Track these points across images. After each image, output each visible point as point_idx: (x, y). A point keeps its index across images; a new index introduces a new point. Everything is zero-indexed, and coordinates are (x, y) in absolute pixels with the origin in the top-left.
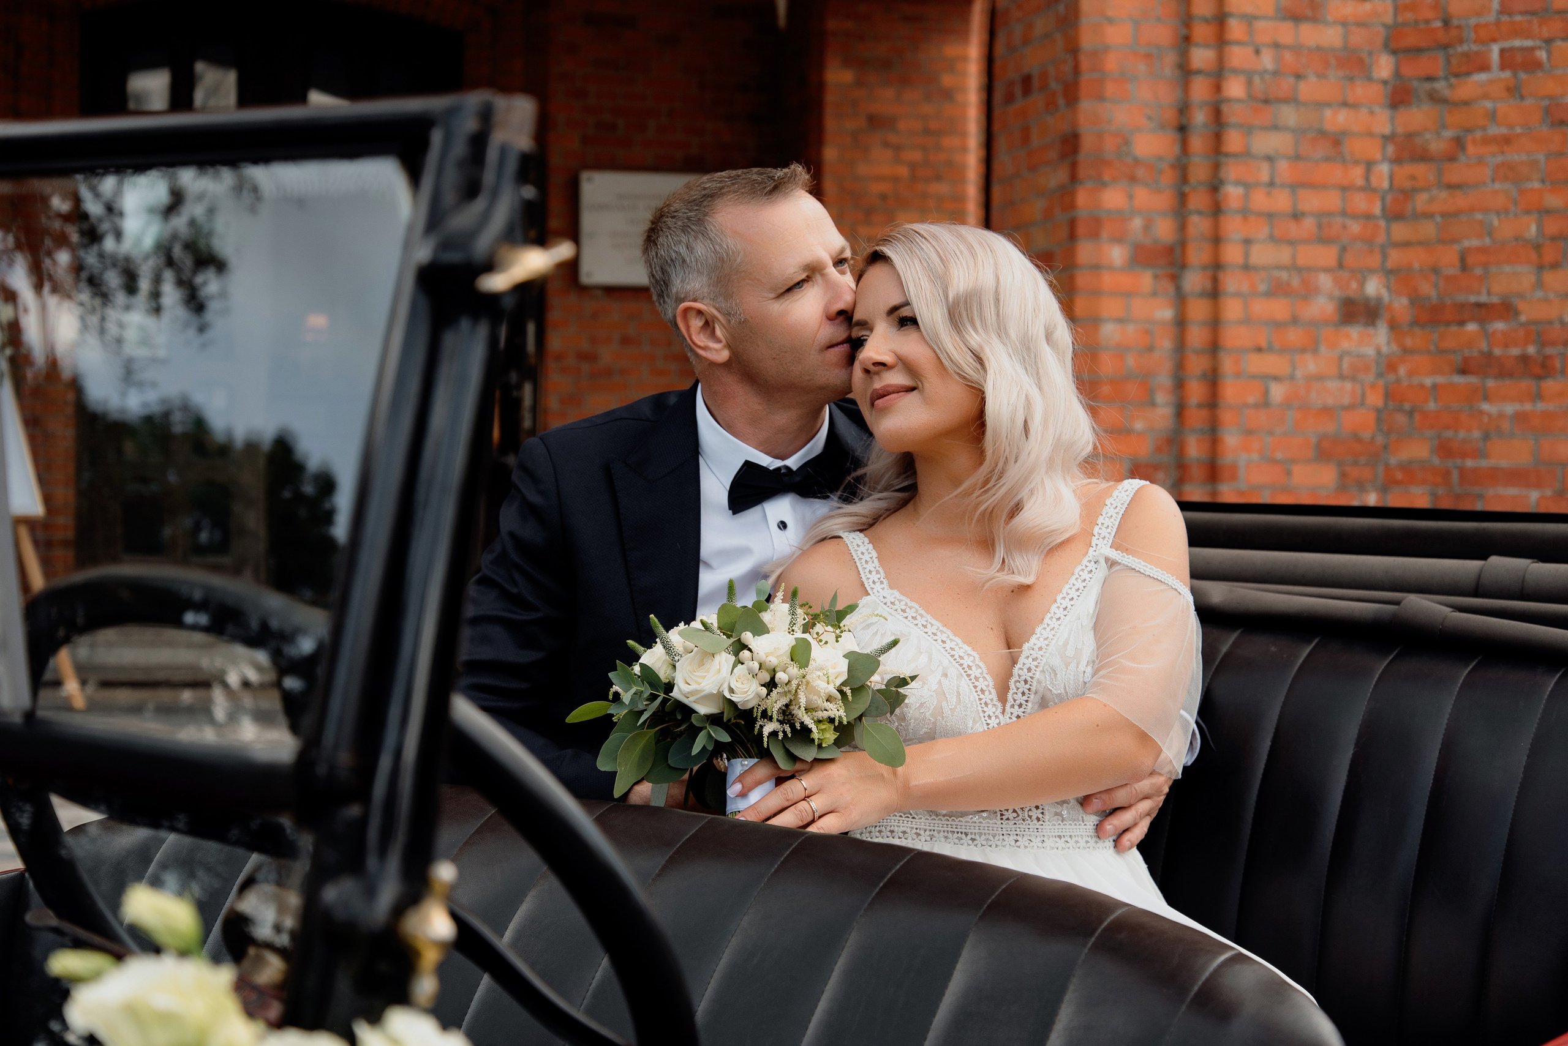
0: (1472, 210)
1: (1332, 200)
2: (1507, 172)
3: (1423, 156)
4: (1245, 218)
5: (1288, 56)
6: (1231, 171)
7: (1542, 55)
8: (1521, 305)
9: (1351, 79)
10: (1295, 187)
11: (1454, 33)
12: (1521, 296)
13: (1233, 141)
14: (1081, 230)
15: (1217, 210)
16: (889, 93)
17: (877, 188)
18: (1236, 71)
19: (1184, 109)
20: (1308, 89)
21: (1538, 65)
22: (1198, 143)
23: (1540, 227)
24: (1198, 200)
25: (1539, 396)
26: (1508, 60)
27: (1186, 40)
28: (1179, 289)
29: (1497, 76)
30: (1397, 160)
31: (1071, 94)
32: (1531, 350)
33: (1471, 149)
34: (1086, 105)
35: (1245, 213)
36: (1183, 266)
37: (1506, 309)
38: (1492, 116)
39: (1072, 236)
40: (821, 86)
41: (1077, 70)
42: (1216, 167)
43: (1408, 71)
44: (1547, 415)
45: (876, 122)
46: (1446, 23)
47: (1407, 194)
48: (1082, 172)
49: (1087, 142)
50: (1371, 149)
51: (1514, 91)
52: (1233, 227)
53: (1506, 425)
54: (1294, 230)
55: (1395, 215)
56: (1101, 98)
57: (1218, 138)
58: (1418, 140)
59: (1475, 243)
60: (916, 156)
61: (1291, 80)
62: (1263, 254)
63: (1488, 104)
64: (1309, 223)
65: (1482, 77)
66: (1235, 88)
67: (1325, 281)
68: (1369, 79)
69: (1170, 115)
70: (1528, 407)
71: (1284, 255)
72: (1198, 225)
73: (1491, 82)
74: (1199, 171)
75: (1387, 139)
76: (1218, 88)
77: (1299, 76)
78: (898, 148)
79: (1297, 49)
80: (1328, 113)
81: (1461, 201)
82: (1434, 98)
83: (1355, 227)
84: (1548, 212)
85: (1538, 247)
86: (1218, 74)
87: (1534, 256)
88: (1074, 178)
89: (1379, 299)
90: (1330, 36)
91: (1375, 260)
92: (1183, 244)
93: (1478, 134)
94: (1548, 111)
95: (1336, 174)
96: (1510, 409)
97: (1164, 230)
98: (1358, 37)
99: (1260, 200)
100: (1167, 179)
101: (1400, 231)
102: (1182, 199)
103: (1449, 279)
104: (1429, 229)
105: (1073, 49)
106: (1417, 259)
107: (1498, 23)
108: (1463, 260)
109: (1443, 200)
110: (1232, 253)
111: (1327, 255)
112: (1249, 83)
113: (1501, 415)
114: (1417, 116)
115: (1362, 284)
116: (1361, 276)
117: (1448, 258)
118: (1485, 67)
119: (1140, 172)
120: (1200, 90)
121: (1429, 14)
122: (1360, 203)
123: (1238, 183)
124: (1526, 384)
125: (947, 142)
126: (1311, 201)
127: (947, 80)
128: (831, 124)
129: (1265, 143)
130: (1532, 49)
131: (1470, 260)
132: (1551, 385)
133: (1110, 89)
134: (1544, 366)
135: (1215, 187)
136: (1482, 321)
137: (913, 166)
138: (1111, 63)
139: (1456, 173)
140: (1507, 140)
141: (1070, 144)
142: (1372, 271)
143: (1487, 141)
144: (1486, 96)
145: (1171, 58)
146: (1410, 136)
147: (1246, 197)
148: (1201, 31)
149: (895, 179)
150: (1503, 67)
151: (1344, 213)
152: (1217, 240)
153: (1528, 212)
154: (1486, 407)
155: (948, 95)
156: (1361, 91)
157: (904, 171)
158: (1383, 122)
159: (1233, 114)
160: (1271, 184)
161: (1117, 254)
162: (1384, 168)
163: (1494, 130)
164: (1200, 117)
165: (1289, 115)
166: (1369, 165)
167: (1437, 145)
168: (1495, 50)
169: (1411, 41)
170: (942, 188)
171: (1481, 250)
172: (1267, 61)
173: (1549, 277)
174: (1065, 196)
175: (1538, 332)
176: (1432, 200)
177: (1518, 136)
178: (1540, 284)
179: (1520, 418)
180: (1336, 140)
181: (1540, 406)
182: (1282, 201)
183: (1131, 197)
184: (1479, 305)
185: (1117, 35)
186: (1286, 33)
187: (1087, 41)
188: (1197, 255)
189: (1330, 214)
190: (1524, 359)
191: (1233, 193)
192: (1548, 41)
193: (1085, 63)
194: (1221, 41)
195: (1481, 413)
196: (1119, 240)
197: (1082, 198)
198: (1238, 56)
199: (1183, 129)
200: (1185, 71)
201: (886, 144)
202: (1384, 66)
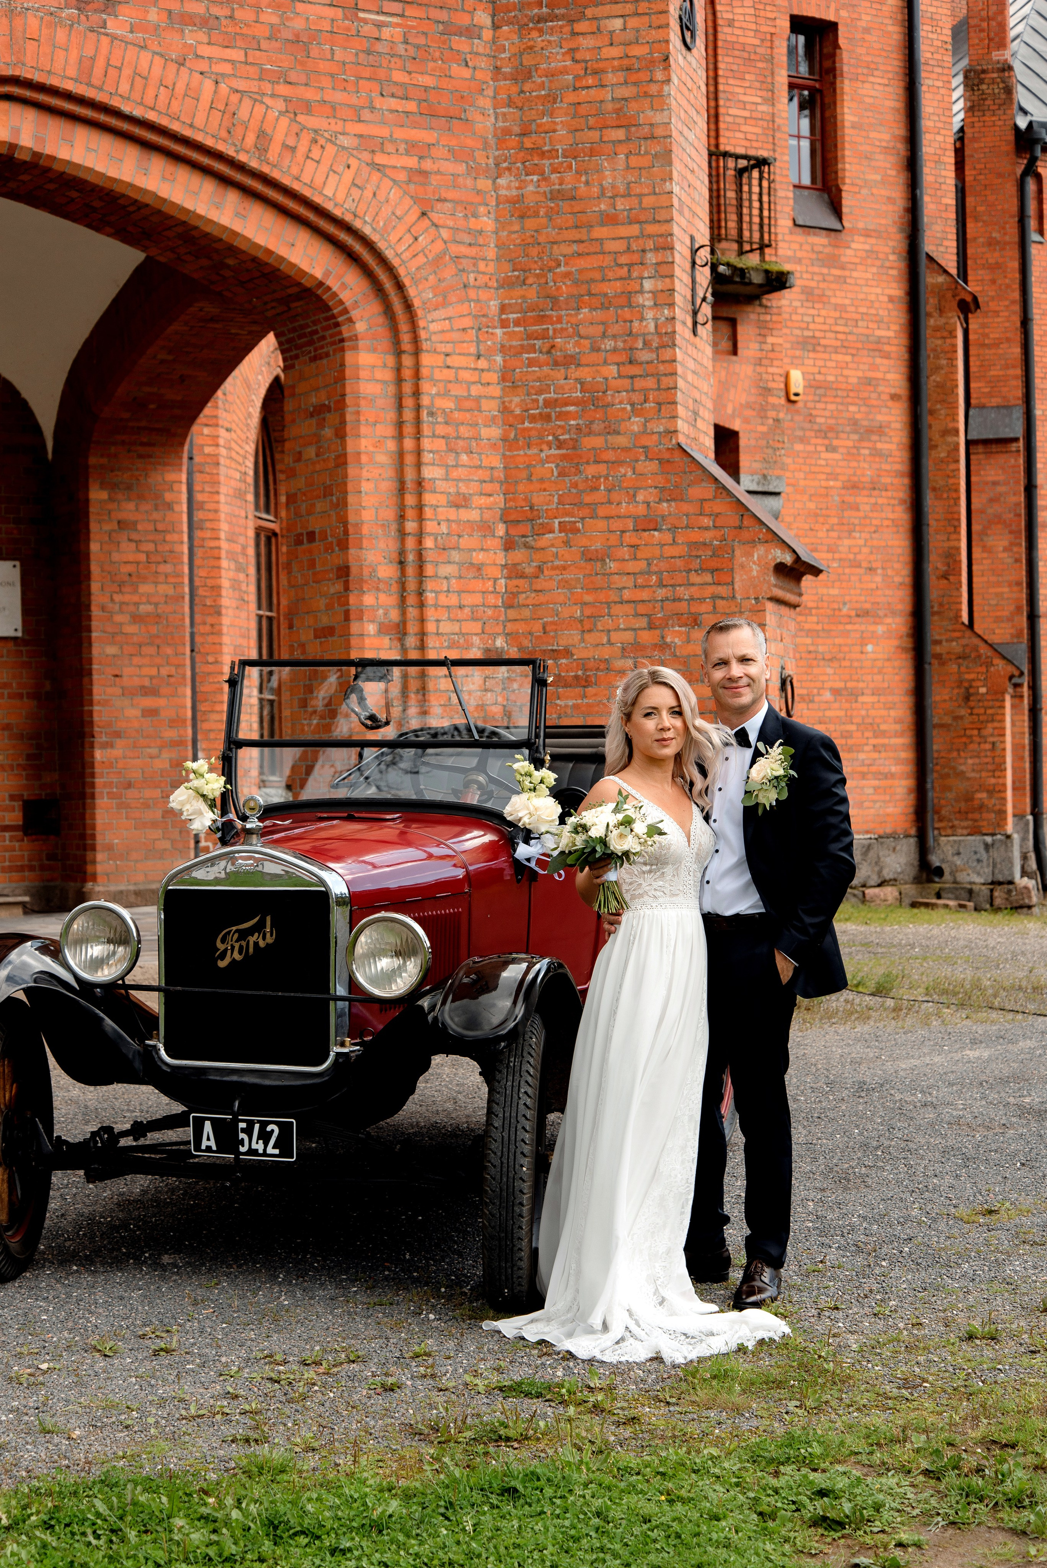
0: (548, 603)
1: (477, 599)
2: (565, 584)
3: (522, 576)
4: (436, 609)
5: (454, 526)
6: (429, 585)
7: (580, 525)
8: (574, 651)
9: (485, 536)
10: (460, 592)
11: (535, 513)
12: (574, 646)
13: (429, 570)
14: (352, 616)
15: (421, 605)
16: (131, 506)
17: (126, 569)
18: (430, 534)
19: (402, 553)
20: (464, 542)
21: (578, 530)
22: (410, 571)
23: (582, 612)
24: (411, 600)
25: (585, 696)
26: (563, 527)
27: (402, 518)
28: (402, 645)
29: (557, 535)
30: (509, 577)
31: (344, 544)
32: (580, 673)
33: (546, 572)
34: (352, 551)
35: (436, 606)
36: (405, 634)
37: (567, 653)
38: (556, 556)
39: (347, 618)
40: (87, 501)
41: (346, 532)
42: (421, 583)
43: (512, 532)
44: (589, 705)
45: (122, 524)
46: (531, 508)
47: (515, 595)
48: (351, 586)
49: (354, 571)
50: (496, 572)
51: (567, 543)
52: (431, 614)
53: (569, 711)
54: (460, 614)
55: (509, 606)
56: (361, 548)
57: (421, 568)
58: (519, 567)
59: (550, 619)
60: (150, 547)
61: (456, 538)
62: (446, 627)
63: (554, 550)
64: (467, 610)
65: (551, 535)
66: (429, 543)
67: (476, 640)
68: (494, 536)
69: (395, 556)
70: (580, 701)
71: (456, 628)
72: (412, 612)
73: (555, 538)
74: (412, 585)
75: (505, 566)
76: (420, 542)
77: (459, 536)
78: (138, 542)
79: (458, 522)
80: (474, 554)
81: (542, 598)
82: (526, 546)
83: (490, 612)
84: (585, 604)
85: (581, 621)
86: (420, 536)
87: (579, 626)
88: (347, 589)
89: (503, 648)
90: (474, 515)
91: (500, 629)
92: (404, 622)
93: (550, 564)
94: (583, 553)
95: (479, 585)
96: (570, 703)
97: (394, 615)
98: (487, 515)
99: (443, 600)
100: (395, 588)
101: (512, 614)
102: (403, 599)
103: (537, 637)
104: (526, 613)
105: (345, 524)
106: (521, 628)
107: (557, 508)
108: (544, 628)
109: (533, 598)
110: (431, 627)
111: (476, 627)
112: (436, 539)
113: (566, 706)
114: (519, 555)
115: (494, 641)
116: (494, 637)
117: (537, 627)
118: (552, 531)
119: (381, 586)
120: (410, 543)
121: (523, 504)
122: (491, 599)
123: (432, 591)
124: (578, 690)
125: (168, 537)
126: (468, 600)
127: (168, 496)
128: (94, 527)
129: (445, 570)
130: (575, 522)
131: (548, 628)
132: (590, 690)
133: (365, 543)
134: (586, 681)
135: (420, 593)
136: (555, 659)
137: (148, 554)
138: (365, 530)
139: (540, 584)
140: (564, 568)
141: (344, 572)
142: (499, 634)
143: (554, 568)
144: (553, 546)
145: (394, 526)
146: (515, 565)
147: (436, 598)
148: (410, 513)
149: (138, 563)
150: (560, 532)
151: (484, 605)
152: (422, 620)
153: (576, 604)
154: (558, 702)
155: (169, 506)
156: (490, 542)
157: (143, 557)
158: (501, 558)
159: (429, 556)
160: (448, 591)
161: (371, 628)
162: (503, 581)
163: (557, 563)
164: (411, 557)
165: (455, 556)
166: (495, 580)
167: (529, 570)
168: (557, 521)
169: (512, 517)
170: (168, 568)
171: (552, 623)
172: (444, 528)
173: (587, 636)
174: (343, 598)
175: (583, 664)
176: (527, 597)
177: (569, 566)
178: (583, 640)
179: (576, 707)
180: (479, 568)
181: (585, 701)
182: (454, 600)
183: (377, 599)
184: (552, 650)
185: (367, 516)
186: (452, 514)
187: (352, 519)
188: (412, 628)
189: (477, 606)
190: (576, 677)
191: (430, 596)
192: (583, 519)
193: (351, 530)
194: (420, 518)
195: (557, 705)
196: (373, 621)
197: (352, 600)
198: (430, 526)
199: (401, 563)
200: (402, 534)
201: (130, 540)
202: (501, 530)
